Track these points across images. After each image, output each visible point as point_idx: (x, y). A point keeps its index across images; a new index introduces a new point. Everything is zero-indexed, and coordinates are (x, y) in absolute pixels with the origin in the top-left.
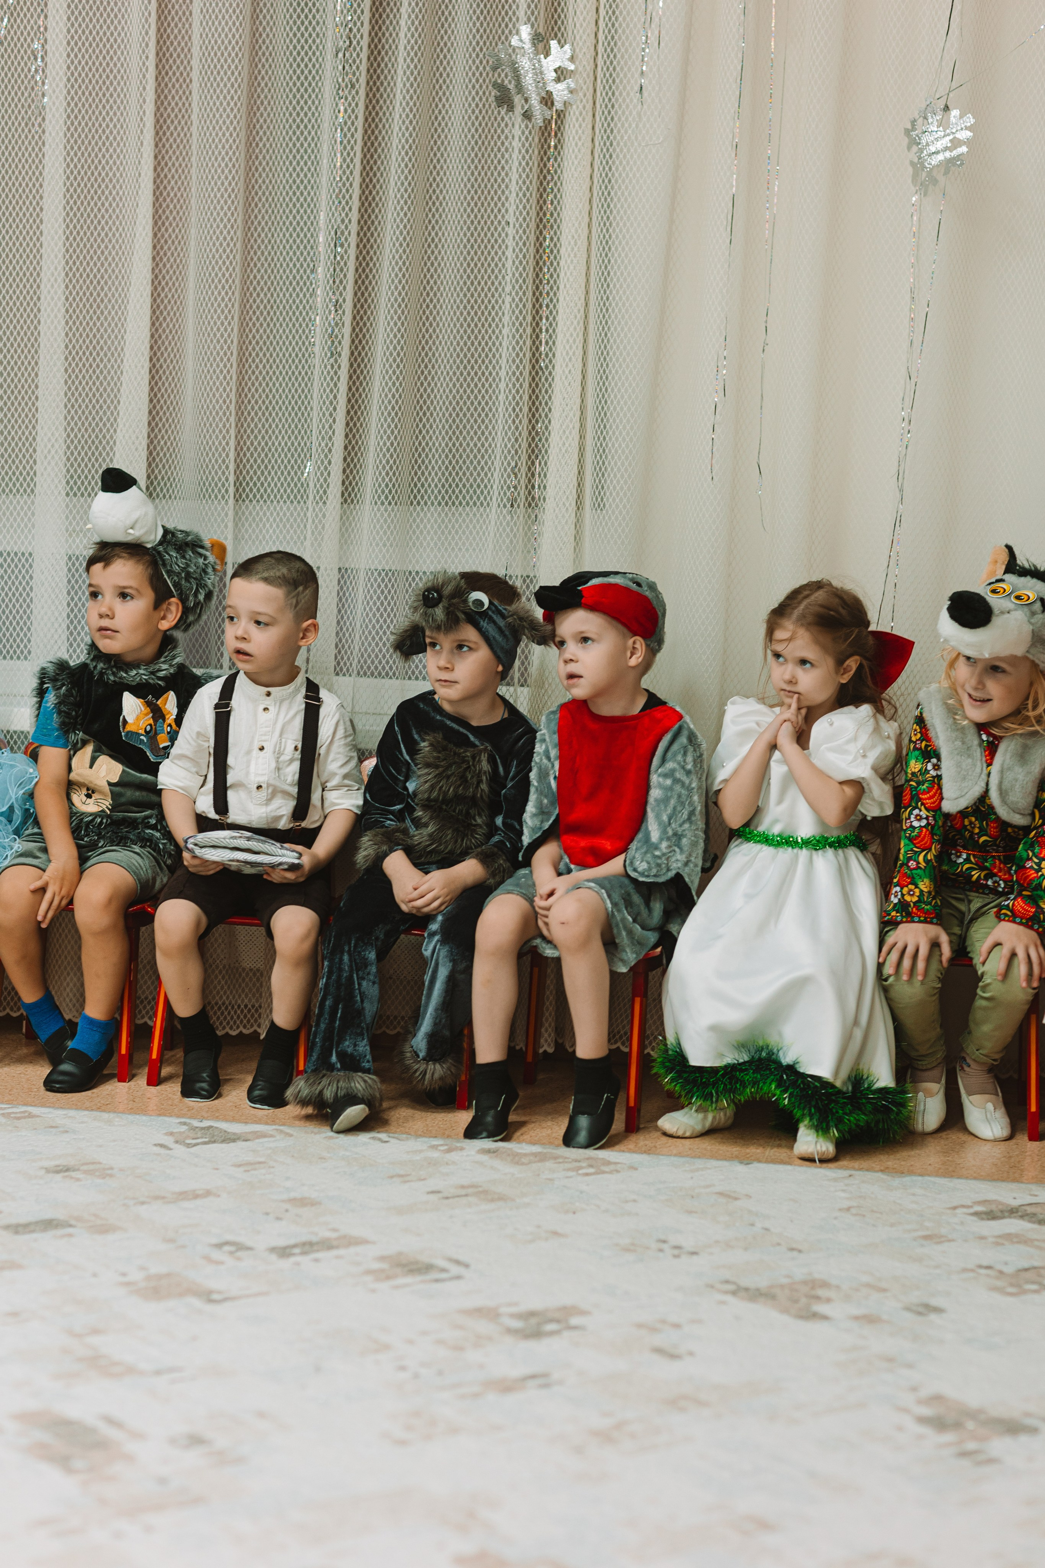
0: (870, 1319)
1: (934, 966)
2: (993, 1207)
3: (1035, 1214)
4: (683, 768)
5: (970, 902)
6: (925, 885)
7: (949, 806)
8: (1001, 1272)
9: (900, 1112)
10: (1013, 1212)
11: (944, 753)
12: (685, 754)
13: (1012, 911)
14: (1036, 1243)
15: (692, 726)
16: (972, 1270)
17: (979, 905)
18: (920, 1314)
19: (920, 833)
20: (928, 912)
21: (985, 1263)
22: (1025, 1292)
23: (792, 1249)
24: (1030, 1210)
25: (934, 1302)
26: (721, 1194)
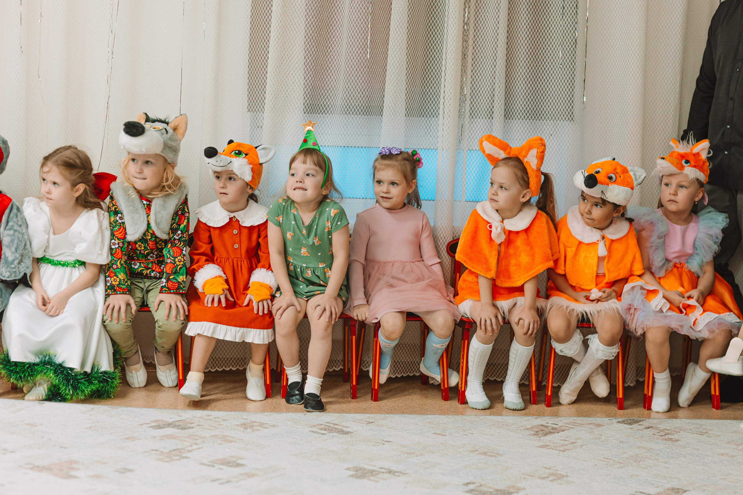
0: (98, 477)
1: (129, 315)
2: (160, 423)
3: (180, 425)
4: (17, 224)
5: (145, 283)
6: (121, 276)
7: (131, 238)
8: (162, 452)
9: (114, 382)
10: (169, 425)
11: (125, 213)
12: (17, 217)
13: (168, 288)
14: (179, 438)
15: (17, 204)
16: (148, 452)
17: (149, 284)
18: (122, 473)
19: (116, 251)
20: (124, 289)
21: (155, 449)
22: (173, 460)
23: (61, 447)
24: (177, 423)
25: (129, 467)
26: (28, 424)
